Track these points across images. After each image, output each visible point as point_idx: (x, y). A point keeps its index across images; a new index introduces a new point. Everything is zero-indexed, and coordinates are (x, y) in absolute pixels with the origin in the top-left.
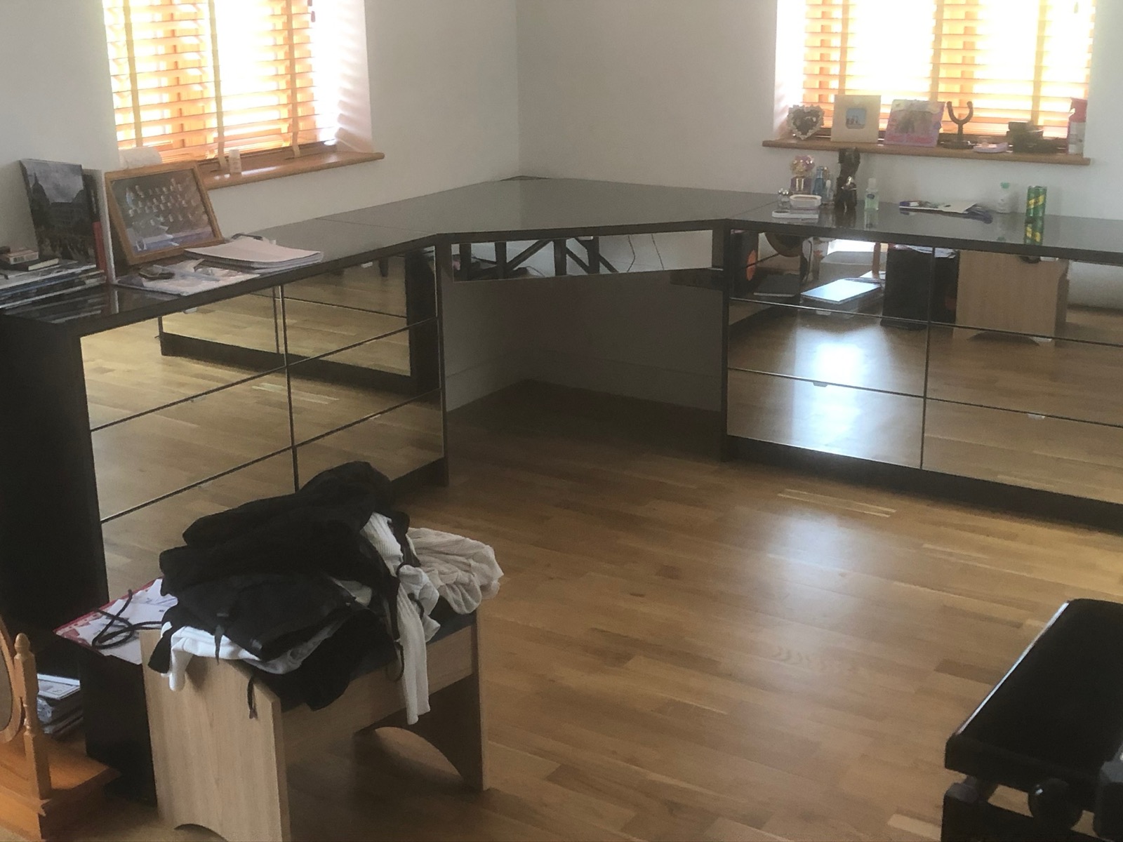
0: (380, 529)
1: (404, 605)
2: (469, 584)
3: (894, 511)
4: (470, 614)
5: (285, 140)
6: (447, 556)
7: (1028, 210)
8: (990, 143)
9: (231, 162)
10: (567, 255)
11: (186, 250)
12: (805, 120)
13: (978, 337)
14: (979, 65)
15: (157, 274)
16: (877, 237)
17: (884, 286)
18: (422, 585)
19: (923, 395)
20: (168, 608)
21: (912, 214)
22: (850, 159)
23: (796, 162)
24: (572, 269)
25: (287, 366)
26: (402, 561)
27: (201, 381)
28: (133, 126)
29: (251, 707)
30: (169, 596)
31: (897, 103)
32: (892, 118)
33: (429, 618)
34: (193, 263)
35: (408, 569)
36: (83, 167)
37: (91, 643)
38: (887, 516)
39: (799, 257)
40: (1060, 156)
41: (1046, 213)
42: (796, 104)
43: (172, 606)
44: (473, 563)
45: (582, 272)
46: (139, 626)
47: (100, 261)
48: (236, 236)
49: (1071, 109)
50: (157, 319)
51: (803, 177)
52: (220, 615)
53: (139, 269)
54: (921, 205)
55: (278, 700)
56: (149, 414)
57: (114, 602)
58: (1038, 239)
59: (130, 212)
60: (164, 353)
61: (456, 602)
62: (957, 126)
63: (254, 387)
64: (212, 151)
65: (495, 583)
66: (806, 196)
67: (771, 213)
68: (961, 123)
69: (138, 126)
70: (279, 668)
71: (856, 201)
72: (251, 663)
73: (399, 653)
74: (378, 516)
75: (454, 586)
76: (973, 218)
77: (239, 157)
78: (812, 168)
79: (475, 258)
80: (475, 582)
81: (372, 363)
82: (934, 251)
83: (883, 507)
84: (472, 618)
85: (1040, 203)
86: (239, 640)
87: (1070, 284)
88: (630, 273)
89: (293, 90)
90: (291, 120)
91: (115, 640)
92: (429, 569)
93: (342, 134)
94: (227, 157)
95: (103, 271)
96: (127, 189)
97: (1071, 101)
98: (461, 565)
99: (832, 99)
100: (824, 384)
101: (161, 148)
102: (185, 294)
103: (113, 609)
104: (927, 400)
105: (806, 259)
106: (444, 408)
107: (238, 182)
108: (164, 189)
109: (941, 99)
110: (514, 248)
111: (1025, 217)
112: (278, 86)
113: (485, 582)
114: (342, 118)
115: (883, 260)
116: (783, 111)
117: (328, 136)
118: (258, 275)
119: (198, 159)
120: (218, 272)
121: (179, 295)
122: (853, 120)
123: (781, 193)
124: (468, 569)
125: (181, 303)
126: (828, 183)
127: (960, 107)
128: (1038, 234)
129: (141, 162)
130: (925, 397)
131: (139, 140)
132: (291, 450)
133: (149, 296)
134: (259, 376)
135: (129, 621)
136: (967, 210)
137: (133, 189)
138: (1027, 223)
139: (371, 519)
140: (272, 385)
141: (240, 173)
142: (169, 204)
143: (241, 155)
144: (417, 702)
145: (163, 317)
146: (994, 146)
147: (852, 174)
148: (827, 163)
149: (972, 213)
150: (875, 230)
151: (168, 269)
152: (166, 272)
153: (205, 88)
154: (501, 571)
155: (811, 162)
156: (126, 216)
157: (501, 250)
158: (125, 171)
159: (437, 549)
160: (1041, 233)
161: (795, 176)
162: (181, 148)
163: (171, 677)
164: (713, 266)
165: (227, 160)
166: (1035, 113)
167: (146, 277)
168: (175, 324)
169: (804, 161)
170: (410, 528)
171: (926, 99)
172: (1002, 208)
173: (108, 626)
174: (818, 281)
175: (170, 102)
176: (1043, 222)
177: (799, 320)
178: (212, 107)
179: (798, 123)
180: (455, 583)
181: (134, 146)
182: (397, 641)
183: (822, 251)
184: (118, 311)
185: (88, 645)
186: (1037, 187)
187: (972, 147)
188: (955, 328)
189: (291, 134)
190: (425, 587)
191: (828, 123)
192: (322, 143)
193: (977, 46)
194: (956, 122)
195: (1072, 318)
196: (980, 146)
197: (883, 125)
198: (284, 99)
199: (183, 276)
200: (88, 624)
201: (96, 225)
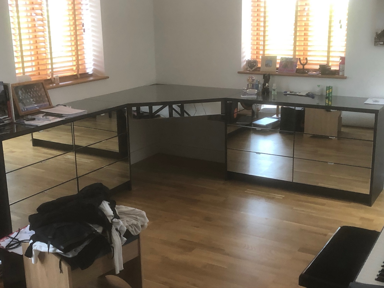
0: (106, 206)
1: (114, 232)
2: (137, 225)
3: (284, 196)
4: (137, 235)
5: (75, 72)
6: (129, 215)
7: (327, 94)
8: (313, 72)
9: (56, 80)
10: (173, 110)
11: (40, 110)
12: (251, 64)
13: (311, 137)
14: (309, 45)
15: (29, 119)
16: (278, 104)
17: (280, 119)
18: (120, 226)
19: (292, 156)
20: (32, 235)
21: (288, 96)
22: (267, 78)
23: (249, 79)
24: (175, 115)
25: (75, 150)
26: (114, 217)
27: (46, 155)
28: (22, 68)
29: (60, 269)
30: (32, 231)
31: (282, 59)
32: (281, 63)
33: (123, 237)
34: (42, 115)
35: (115, 220)
36: (4, 82)
37: (5, 248)
38: (282, 198)
39: (251, 110)
40: (337, 76)
41: (332, 95)
42: (249, 59)
43: (33, 234)
44: (138, 217)
45: (178, 116)
46: (22, 241)
47: (10, 115)
48: (57, 105)
49: (340, 60)
50: (31, 134)
51: (251, 84)
52: (49, 237)
53: (23, 117)
54: (291, 93)
55: (70, 267)
56: (28, 167)
57: (14, 233)
58: (330, 104)
59: (20, 97)
60: (33, 146)
61: (132, 231)
62: (302, 66)
63: (65, 157)
64: (49, 76)
65: (146, 224)
66: (252, 90)
67: (241, 96)
68: (304, 65)
69: (23, 68)
70: (70, 255)
71: (269, 91)
72: (60, 254)
73: (112, 249)
74: (105, 201)
75: (132, 226)
76: (308, 97)
77: (58, 78)
78: (254, 80)
79: (142, 111)
80: (139, 224)
81: (105, 148)
82: (295, 108)
83: (280, 195)
84: (138, 237)
85: (331, 91)
86: (56, 246)
87: (342, 118)
88: (195, 116)
89: (77, 55)
90: (77, 65)
91: (13, 246)
92: (123, 220)
93: (94, 70)
94: (54, 78)
95: (10, 118)
96: (19, 90)
97: (340, 57)
98: (134, 218)
99: (260, 57)
100: (259, 153)
101: (31, 75)
102: (39, 126)
103: (13, 236)
104: (294, 159)
105: (254, 111)
106: (130, 163)
107: (58, 87)
108: (32, 90)
109: (297, 57)
110: (155, 108)
111: (326, 96)
112: (72, 54)
113: (143, 224)
114: (94, 65)
115: (280, 111)
116: (244, 61)
117: (90, 71)
118: (65, 119)
119: (44, 79)
120: (51, 118)
121: (37, 126)
122: (268, 64)
123: (244, 89)
124: (136, 219)
125: (38, 129)
126: (260, 85)
127: (303, 60)
128: (330, 102)
129: (24, 81)
130: (293, 157)
131: (24, 73)
132: (76, 179)
133: (26, 126)
134: (66, 153)
135: (19, 239)
136: (306, 94)
137: (21, 90)
138: (326, 98)
139: (102, 203)
140: (70, 156)
141: (59, 84)
142: (34, 95)
143: (59, 77)
144: (119, 266)
145: (33, 133)
146: (315, 73)
147: (268, 82)
148: (259, 79)
149: (308, 95)
150: (276, 101)
151: (33, 117)
152: (33, 118)
153: (47, 55)
154: (148, 220)
155: (254, 79)
156: (19, 99)
157: (151, 109)
158: (19, 84)
159: (126, 213)
160: (331, 102)
161: (248, 83)
162: (38, 75)
163: (33, 259)
164: (221, 114)
165: (54, 80)
166: (328, 61)
167: (26, 120)
168: (37, 135)
169: (251, 79)
170: (116, 206)
171: (292, 57)
172: (318, 94)
173: (11, 242)
174: (258, 118)
175: (35, 60)
176: (332, 98)
177: (252, 132)
178: (49, 61)
179: (249, 65)
180: (132, 224)
181: (22, 75)
182: (112, 245)
183: (259, 108)
184: (16, 132)
185: (4, 249)
186: (329, 86)
187: (307, 73)
188: (304, 134)
189: (77, 70)
190: (121, 226)
191: (259, 65)
192: (88, 73)
193: (309, 40)
194: (302, 65)
195: (343, 130)
196: (310, 73)
197: (278, 66)
198: (74, 58)
199: (39, 120)
200: (4, 241)
201: (8, 102)
